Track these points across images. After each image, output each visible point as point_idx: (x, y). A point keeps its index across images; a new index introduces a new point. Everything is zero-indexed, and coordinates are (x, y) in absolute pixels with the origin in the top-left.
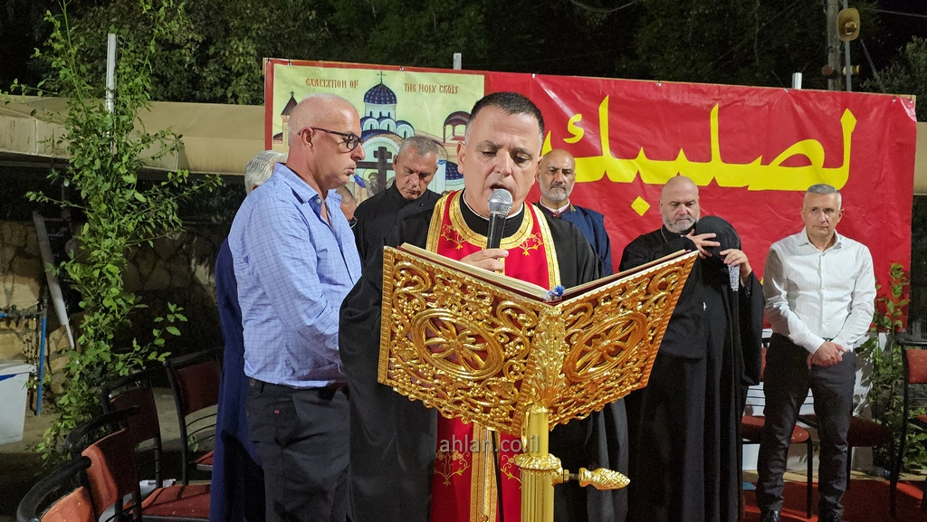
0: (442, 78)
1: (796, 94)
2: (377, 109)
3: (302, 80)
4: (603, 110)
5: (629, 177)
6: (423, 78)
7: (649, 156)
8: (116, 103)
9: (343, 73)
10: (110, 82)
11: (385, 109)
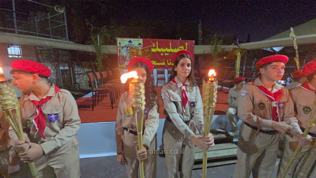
0: (138, 39)
1: (180, 41)
2: (130, 43)
3: (121, 40)
4: (157, 43)
5: (161, 51)
6: (135, 39)
7: (163, 48)
8: (99, 43)
9: (126, 39)
10: (98, 41)
11: (131, 43)
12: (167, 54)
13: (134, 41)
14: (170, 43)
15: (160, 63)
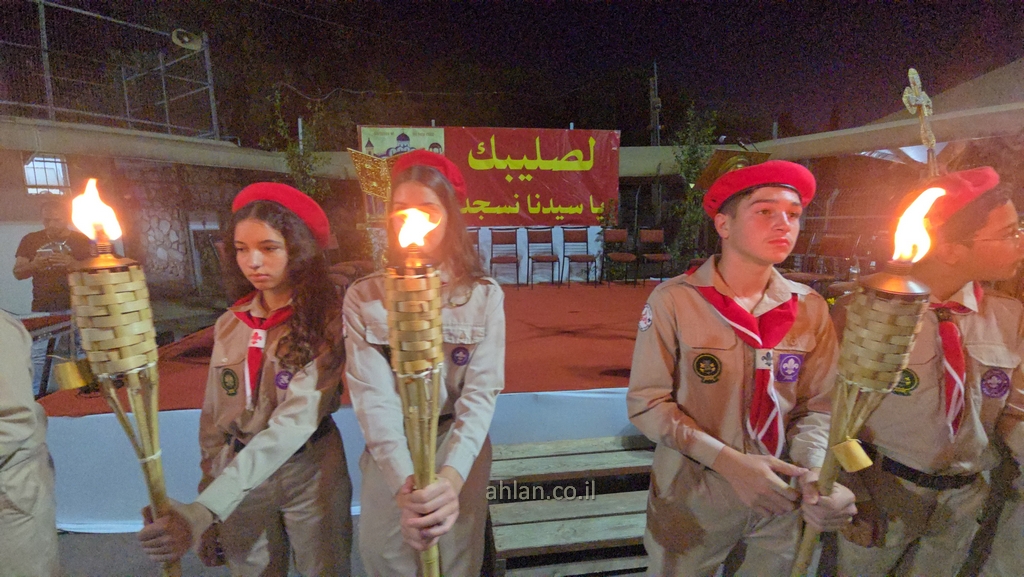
0: (428, 130)
1: (570, 131)
3: (372, 133)
4: (493, 141)
5: (504, 167)
6: (420, 130)
7: (512, 158)
9: (388, 130)
12: (525, 175)
13: (414, 134)
14: (538, 140)
15: (502, 206)
